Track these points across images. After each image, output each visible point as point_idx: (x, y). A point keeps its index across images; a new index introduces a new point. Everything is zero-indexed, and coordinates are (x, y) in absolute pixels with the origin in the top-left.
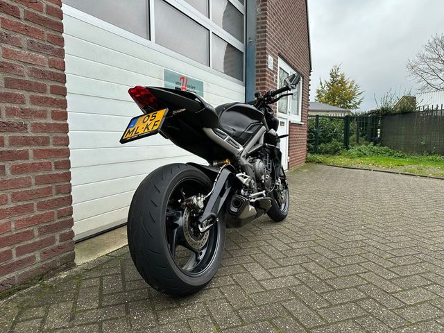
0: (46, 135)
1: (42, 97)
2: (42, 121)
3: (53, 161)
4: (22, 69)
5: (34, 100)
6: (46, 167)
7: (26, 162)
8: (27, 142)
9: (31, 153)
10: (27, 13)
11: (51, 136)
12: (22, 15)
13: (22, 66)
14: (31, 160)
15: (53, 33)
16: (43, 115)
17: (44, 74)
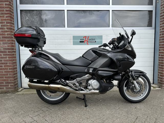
0: (7, 62)
2: (6, 59)
3: (8, 68)
5: (4, 55)
6: (7, 69)
7: (2, 68)
8: (2, 63)
9: (3, 66)
10: (2, 37)
11: (8, 62)
12: (1, 38)
14: (3, 67)
15: (8, 39)
16: (6, 58)
17: (6, 49)
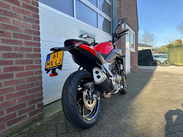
0: (31, 59)
1: (30, 42)
2: (30, 53)
3: (35, 71)
4: (21, 29)
5: (27, 43)
6: (32, 73)
7: (22, 71)
8: (23, 62)
9: (25, 67)
10: (23, 4)
11: (34, 59)
12: (21, 5)
13: (21, 28)
14: (25, 71)
15: (34, 13)
16: (30, 50)
17: (30, 32)
